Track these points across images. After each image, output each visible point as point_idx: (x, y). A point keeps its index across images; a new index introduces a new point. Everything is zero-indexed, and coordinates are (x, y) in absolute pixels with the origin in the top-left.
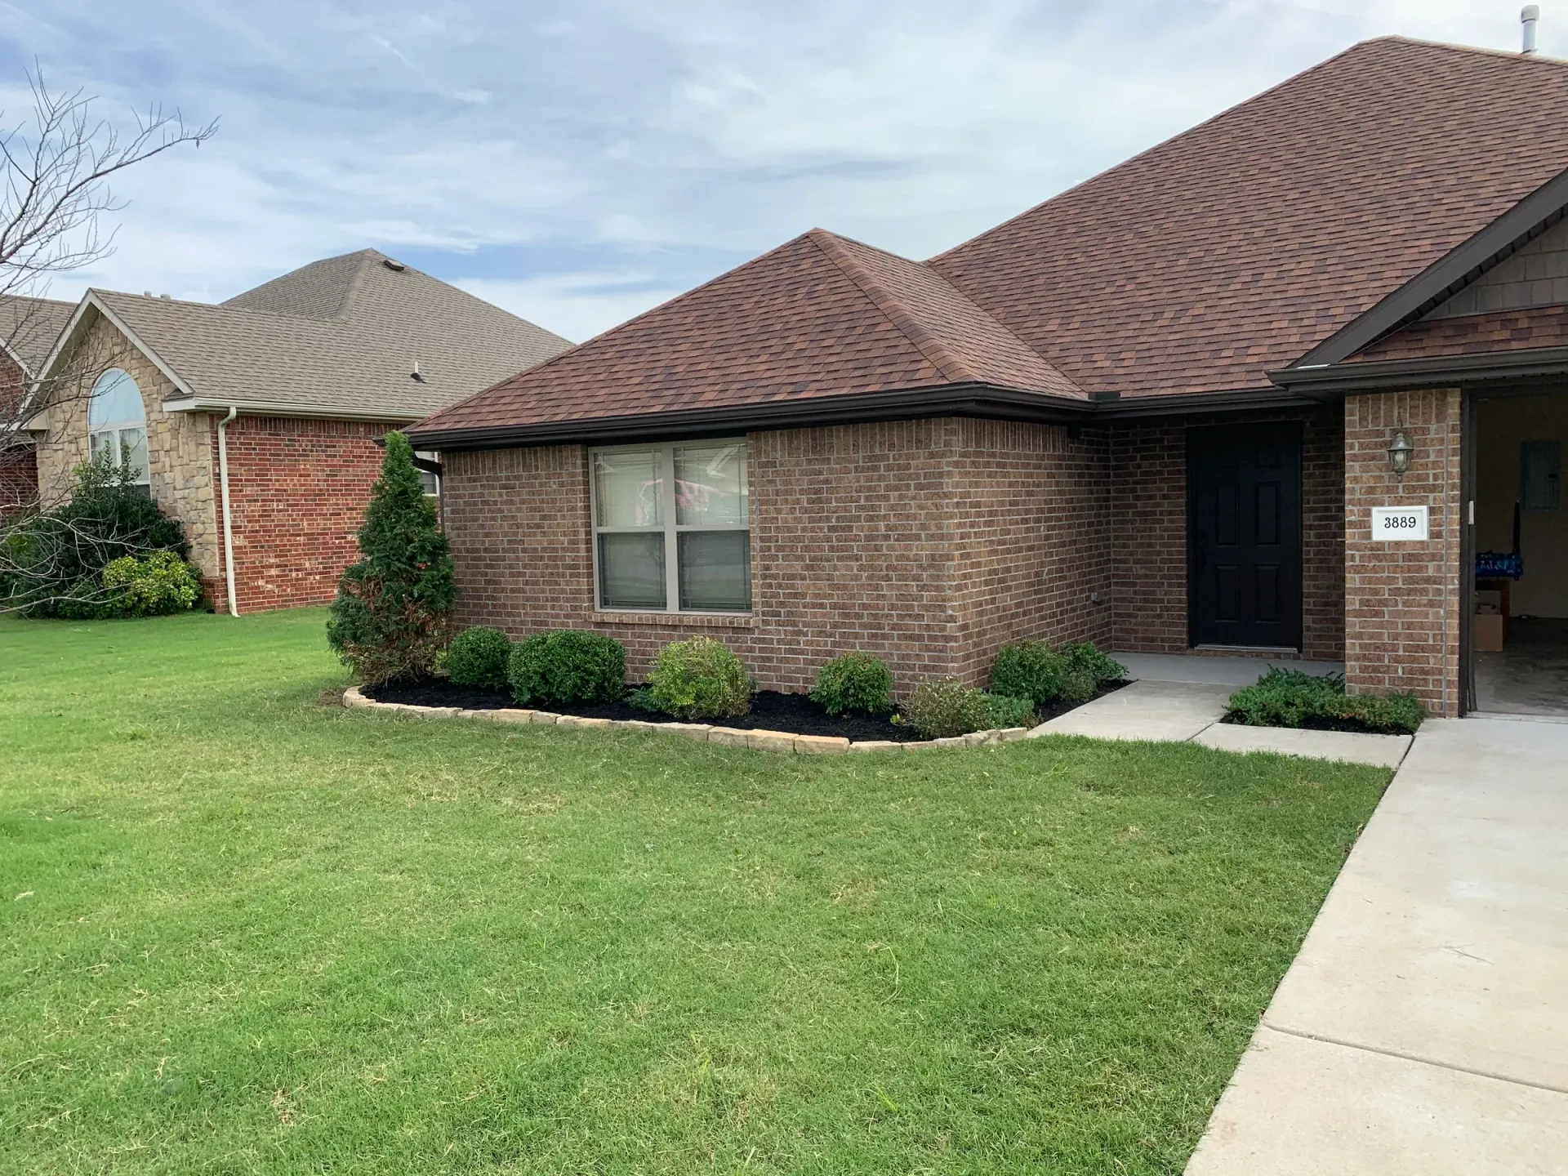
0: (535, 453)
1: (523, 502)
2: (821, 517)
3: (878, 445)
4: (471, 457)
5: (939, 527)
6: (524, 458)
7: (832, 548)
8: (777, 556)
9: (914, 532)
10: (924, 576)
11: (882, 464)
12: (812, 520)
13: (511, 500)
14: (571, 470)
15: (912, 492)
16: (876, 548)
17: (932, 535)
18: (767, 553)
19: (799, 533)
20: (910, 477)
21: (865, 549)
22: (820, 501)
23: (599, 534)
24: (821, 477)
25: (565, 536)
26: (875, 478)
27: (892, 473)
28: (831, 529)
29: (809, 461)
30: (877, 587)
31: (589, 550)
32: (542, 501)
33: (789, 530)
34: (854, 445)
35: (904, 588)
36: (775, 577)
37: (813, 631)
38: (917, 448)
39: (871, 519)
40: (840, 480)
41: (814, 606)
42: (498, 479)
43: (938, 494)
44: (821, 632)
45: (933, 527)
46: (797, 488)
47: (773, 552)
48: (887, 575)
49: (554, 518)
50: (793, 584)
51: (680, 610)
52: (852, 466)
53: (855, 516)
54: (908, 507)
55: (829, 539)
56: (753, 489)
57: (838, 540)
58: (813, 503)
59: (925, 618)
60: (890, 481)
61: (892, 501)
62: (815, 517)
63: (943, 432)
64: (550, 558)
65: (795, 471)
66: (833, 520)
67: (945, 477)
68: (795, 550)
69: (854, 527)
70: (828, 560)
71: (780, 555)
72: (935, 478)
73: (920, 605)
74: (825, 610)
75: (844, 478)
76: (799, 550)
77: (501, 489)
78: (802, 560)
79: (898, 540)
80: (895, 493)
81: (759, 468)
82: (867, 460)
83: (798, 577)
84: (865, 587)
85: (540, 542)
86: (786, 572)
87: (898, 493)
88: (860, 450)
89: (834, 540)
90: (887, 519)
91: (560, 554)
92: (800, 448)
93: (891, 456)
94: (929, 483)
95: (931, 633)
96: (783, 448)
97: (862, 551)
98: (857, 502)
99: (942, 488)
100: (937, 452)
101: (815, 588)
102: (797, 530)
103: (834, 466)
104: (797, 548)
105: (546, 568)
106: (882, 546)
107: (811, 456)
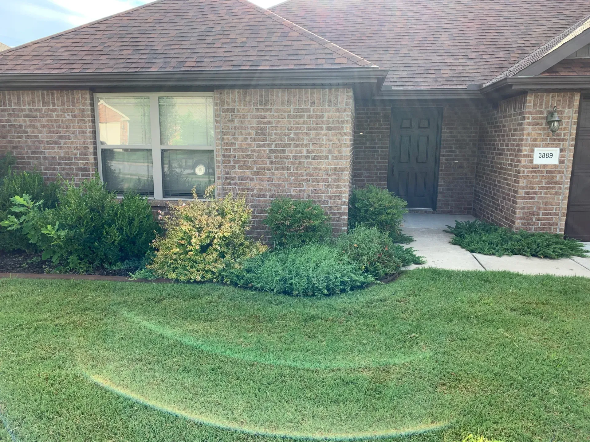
0: (53, 94)
1: (44, 127)
2: (264, 144)
3: (304, 103)
5: (340, 152)
6: (43, 98)
7: (271, 163)
8: (235, 167)
9: (324, 154)
10: (330, 180)
11: (306, 114)
12: (259, 146)
13: (34, 125)
14: (81, 107)
15: (324, 131)
16: (300, 163)
17: (336, 157)
18: (227, 165)
19: (250, 153)
20: (323, 123)
21: (292, 163)
22: (264, 134)
23: (102, 149)
24: (266, 120)
25: (78, 149)
26: (301, 122)
27: (312, 119)
28: (272, 151)
29: (257, 110)
30: (299, 186)
31: (96, 159)
32: (59, 127)
33: (243, 151)
34: (288, 102)
35: (316, 186)
36: (231, 178)
37: (257, 210)
38: (329, 106)
39: (297, 146)
40: (277, 122)
41: (259, 196)
42: (22, 110)
43: (340, 133)
44: (263, 211)
45: (336, 152)
46: (249, 126)
47: (232, 164)
48: (307, 179)
49: (69, 138)
50: (245, 183)
51: (164, 197)
52: (286, 114)
53: (287, 144)
54: (321, 140)
55: (269, 157)
56: (218, 125)
57: (276, 158)
58: (260, 135)
59: (329, 203)
60: (310, 124)
61: (311, 136)
62: (261, 144)
63: (345, 97)
64: (66, 164)
65: (247, 115)
66: (273, 146)
67: (345, 123)
68: (247, 163)
69: (286, 151)
70: (268, 169)
71: (237, 165)
72: (339, 124)
73: (326, 196)
74: (266, 198)
75: (281, 121)
76: (250, 163)
77: (24, 117)
78: (252, 169)
79: (314, 159)
80: (314, 131)
81: (223, 112)
82: (296, 111)
83: (249, 179)
84: (292, 185)
85: (58, 153)
86: (240, 176)
87: (315, 131)
88: (292, 105)
89: (273, 157)
90: (308, 146)
91: (74, 161)
92: (252, 102)
93: (312, 110)
94: (335, 126)
95: (332, 211)
96: (240, 101)
97: (291, 165)
98: (288, 136)
99: (343, 130)
100: (341, 109)
101: (260, 185)
102: (249, 151)
103: (274, 114)
104: (248, 162)
105: (63, 170)
106: (304, 162)
107: (259, 107)
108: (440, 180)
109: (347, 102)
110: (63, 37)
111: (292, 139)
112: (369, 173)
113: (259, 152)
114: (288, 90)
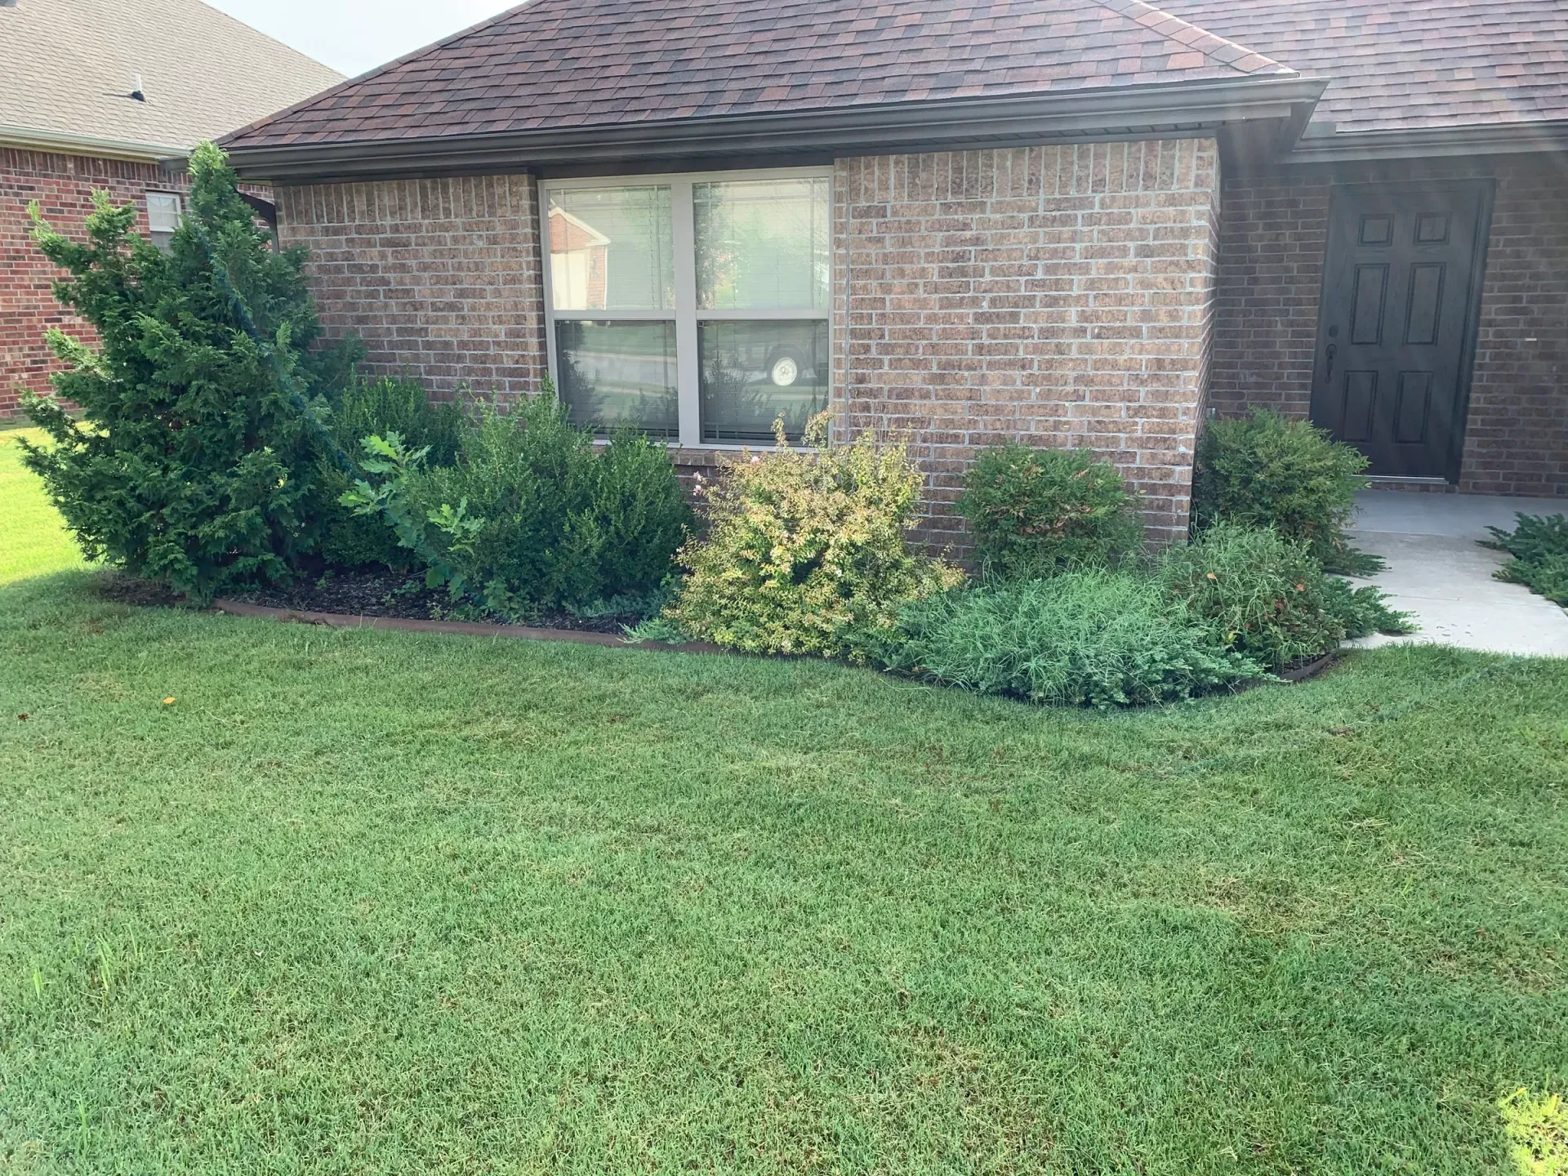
0: (445, 187)
1: (425, 268)
2: (962, 299)
3: (1074, 183)
4: (328, 195)
5: (1174, 316)
6: (424, 196)
7: (980, 349)
8: (881, 361)
9: (1129, 323)
10: (1142, 395)
11: (1080, 213)
12: (946, 304)
13: (403, 265)
14: (510, 216)
15: (1131, 260)
16: (1059, 349)
17: (1161, 330)
18: (862, 357)
19: (921, 325)
20: (1129, 235)
21: (1037, 349)
22: (963, 272)
23: (557, 322)
24: (968, 234)
25: (501, 323)
26: (1065, 236)
27: (1096, 228)
28: (981, 318)
29: (947, 207)
30: (1055, 411)
31: (543, 346)
32: (460, 267)
33: (904, 319)
34: (1030, 181)
35: (1103, 412)
36: (872, 393)
37: (937, 477)
38: (1146, 188)
39: (1053, 302)
40: (1000, 239)
41: (942, 439)
42: (377, 230)
43: (1177, 264)
44: (951, 478)
45: (1163, 316)
46: (923, 251)
47: (874, 353)
48: (1076, 391)
49: (481, 294)
50: (906, 405)
51: (702, 441)
52: (1025, 216)
53: (1025, 297)
54: (1122, 283)
55: (974, 334)
56: (842, 251)
57: (991, 336)
58: (951, 276)
59: (1138, 457)
60: (1091, 241)
61: (1094, 275)
62: (953, 298)
63: (1194, 162)
64: (475, 358)
65: (919, 222)
66: (984, 304)
67: (1193, 236)
68: (913, 350)
69: (1022, 316)
70: (970, 368)
71: (886, 358)
72: (1175, 237)
73: (1130, 438)
74: (961, 446)
75: (1009, 234)
76: (921, 350)
77: (382, 245)
78: (926, 368)
79: (1099, 336)
80: (1100, 261)
81: (854, 217)
82: (1053, 206)
83: (917, 394)
84: (1035, 409)
85: (456, 332)
86: (894, 385)
87: (1105, 261)
88: (1041, 191)
89: (984, 335)
90: (1082, 302)
91: (491, 352)
92: (932, 186)
93: (1097, 200)
94: (1162, 245)
95: (1146, 480)
96: (900, 185)
97: (1034, 353)
98: (1029, 274)
99: (1186, 255)
100: (1181, 195)
101: (946, 410)
102: (919, 318)
103: (992, 216)
104: (917, 348)
105: (469, 375)
106: (1069, 345)
107: (950, 199)
108: (1473, 395)
109: (1198, 176)
110: (468, 41)
111: (1041, 284)
112: (1258, 375)
113: (947, 319)
114: (1031, 151)
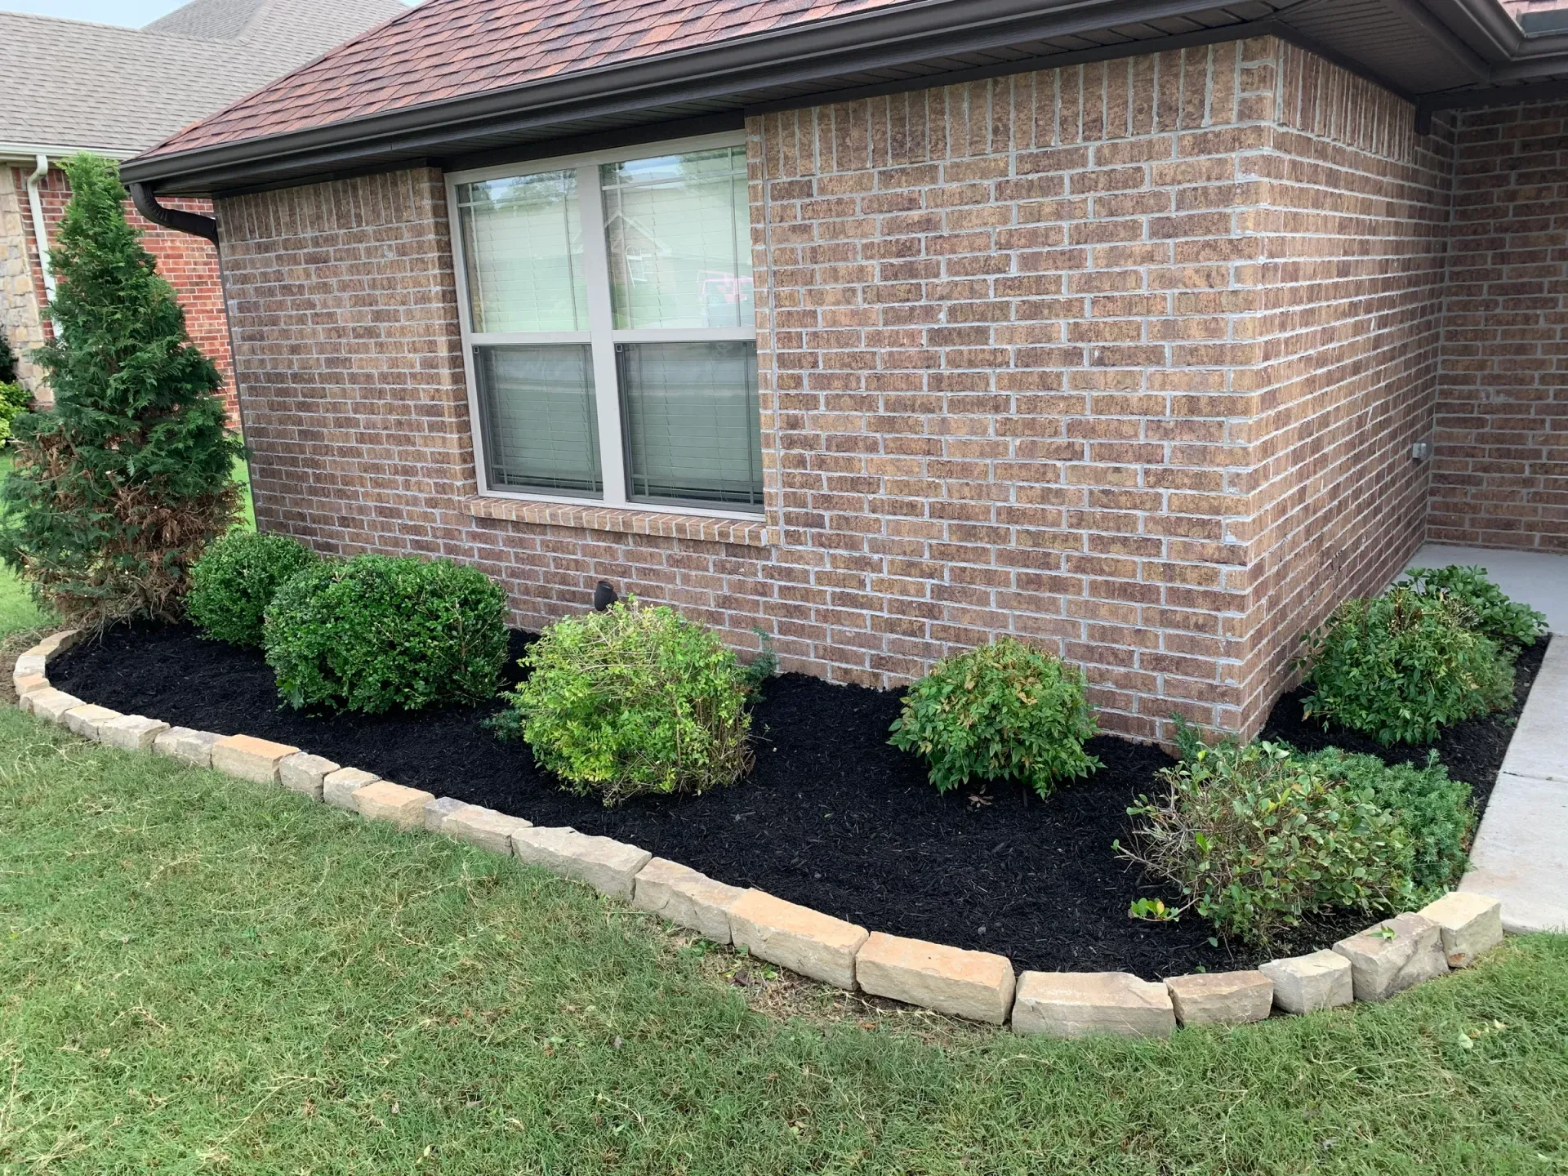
0: (355, 188)
1: (344, 287)
2: (912, 309)
3: (1057, 127)
4: (257, 205)
5: (1212, 329)
6: (338, 202)
7: (937, 382)
8: (815, 397)
9: (1144, 342)
10: (1167, 452)
11: (1066, 174)
12: (893, 317)
13: (325, 284)
14: (415, 220)
15: (1144, 242)
16: (1045, 382)
17: (1193, 351)
18: (793, 392)
19: (862, 348)
20: (1140, 205)
21: (1015, 382)
22: (911, 271)
23: (475, 348)
24: (915, 215)
25: (415, 351)
26: (1047, 210)
27: (1091, 195)
28: (937, 337)
29: (887, 177)
30: (1042, 474)
31: (458, 379)
32: (373, 286)
34: (996, 131)
35: (1111, 477)
36: (807, 443)
37: (892, 562)
38: (1163, 128)
39: (1033, 311)
40: (959, 219)
41: (895, 508)
42: (300, 245)
43: (1212, 246)
44: (911, 565)
45: (1194, 330)
46: (859, 243)
47: (806, 389)
48: (1070, 445)
49: (392, 316)
50: (850, 460)
51: (629, 499)
52: (990, 184)
53: (994, 305)
54: (1131, 281)
55: (930, 361)
56: (760, 247)
57: (952, 363)
58: (896, 277)
59: (1164, 549)
60: (1085, 216)
61: (1090, 267)
62: (900, 309)
63: (1237, 79)
64: (394, 393)
65: (853, 202)
66: (942, 316)
67: (1238, 200)
68: (854, 384)
69: (992, 332)
70: (928, 409)
71: (822, 395)
72: (1209, 203)
73: (1152, 519)
74: (919, 520)
75: (970, 213)
76: (863, 384)
77: (307, 262)
78: (870, 408)
79: (1100, 362)
80: (1099, 246)
81: (774, 199)
82: (1028, 166)
83: (861, 444)
84: (1015, 471)
85: (376, 363)
86: (833, 433)
87: (1106, 245)
88: (1011, 144)
89: (943, 361)
90: (1075, 310)
91: (409, 386)
92: (866, 148)
93: (1091, 153)
94: (1191, 217)
95: (1177, 584)
96: (827, 150)
97: (1010, 388)
98: (999, 271)
99: (1227, 230)
100: (1217, 135)
101: (899, 469)
102: (859, 338)
103: (946, 186)
104: (858, 379)
105: (390, 413)
106: (1059, 375)
107: (891, 164)
109: (1244, 101)
111: (1016, 285)
113: (894, 340)
114: (996, 83)
